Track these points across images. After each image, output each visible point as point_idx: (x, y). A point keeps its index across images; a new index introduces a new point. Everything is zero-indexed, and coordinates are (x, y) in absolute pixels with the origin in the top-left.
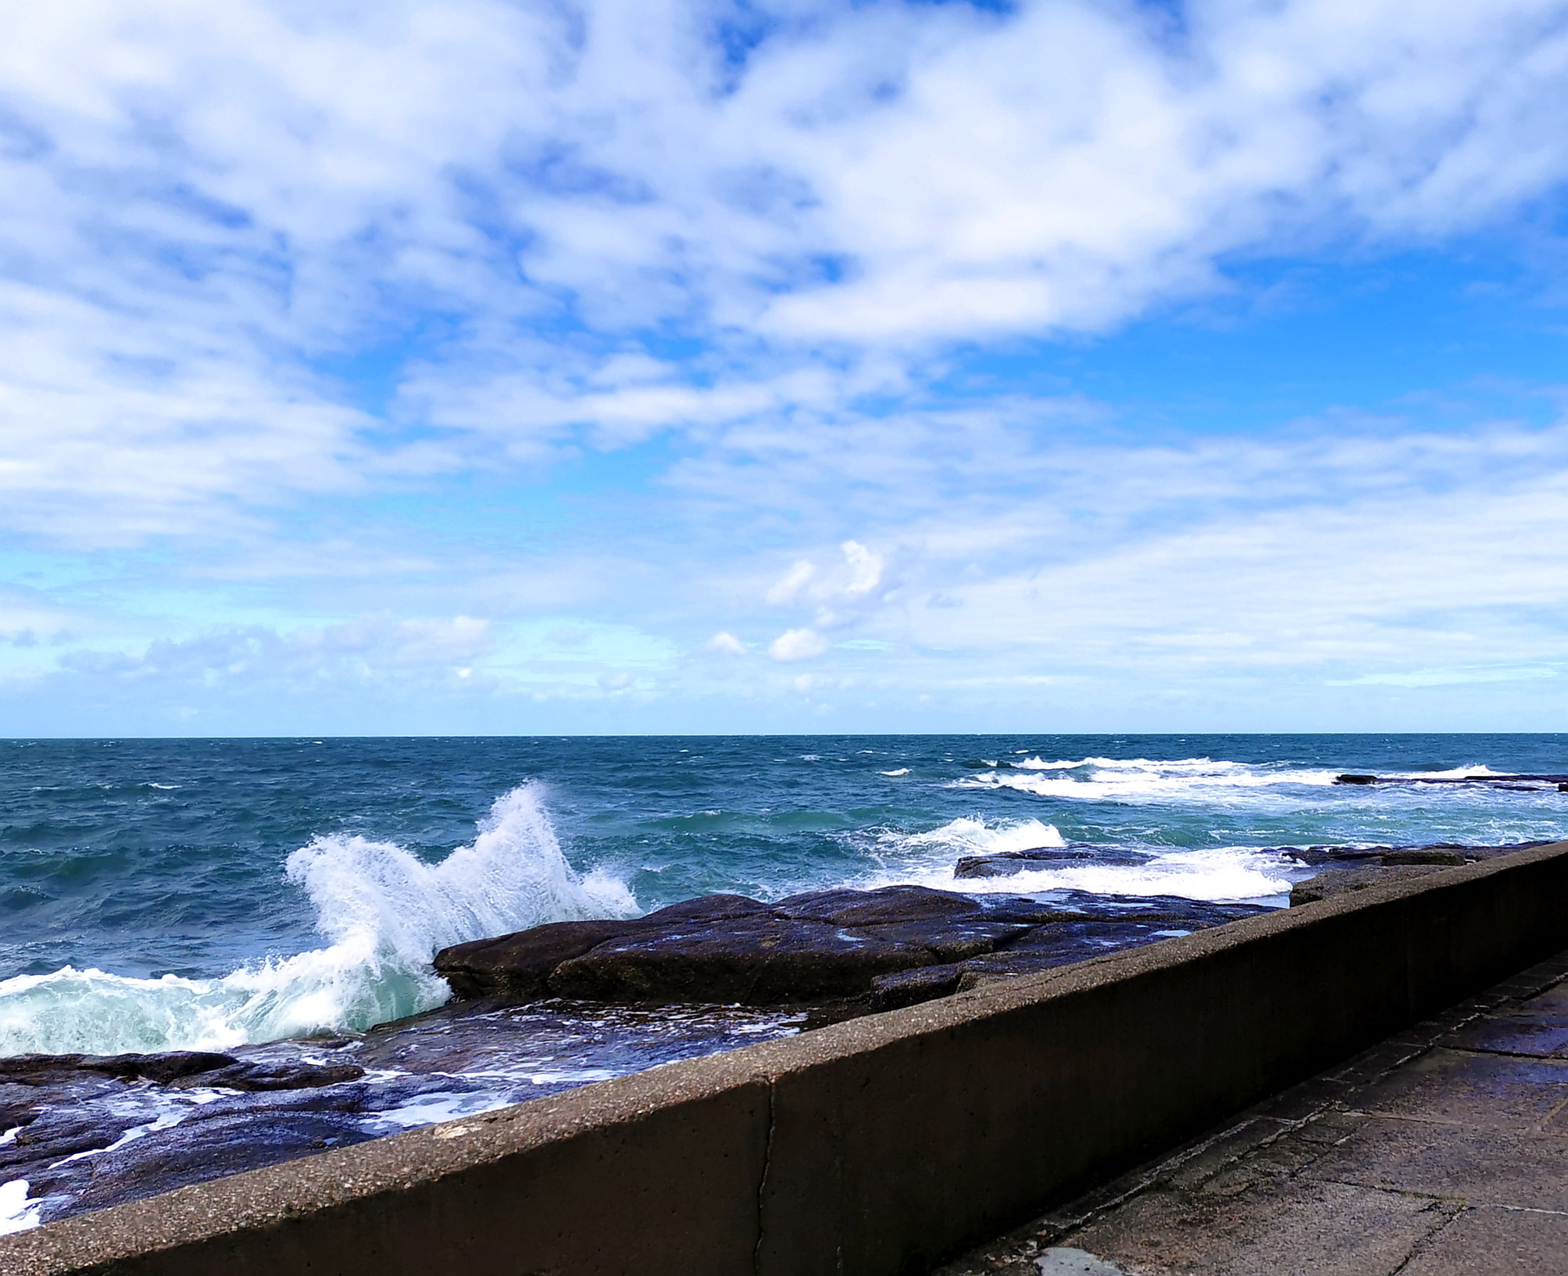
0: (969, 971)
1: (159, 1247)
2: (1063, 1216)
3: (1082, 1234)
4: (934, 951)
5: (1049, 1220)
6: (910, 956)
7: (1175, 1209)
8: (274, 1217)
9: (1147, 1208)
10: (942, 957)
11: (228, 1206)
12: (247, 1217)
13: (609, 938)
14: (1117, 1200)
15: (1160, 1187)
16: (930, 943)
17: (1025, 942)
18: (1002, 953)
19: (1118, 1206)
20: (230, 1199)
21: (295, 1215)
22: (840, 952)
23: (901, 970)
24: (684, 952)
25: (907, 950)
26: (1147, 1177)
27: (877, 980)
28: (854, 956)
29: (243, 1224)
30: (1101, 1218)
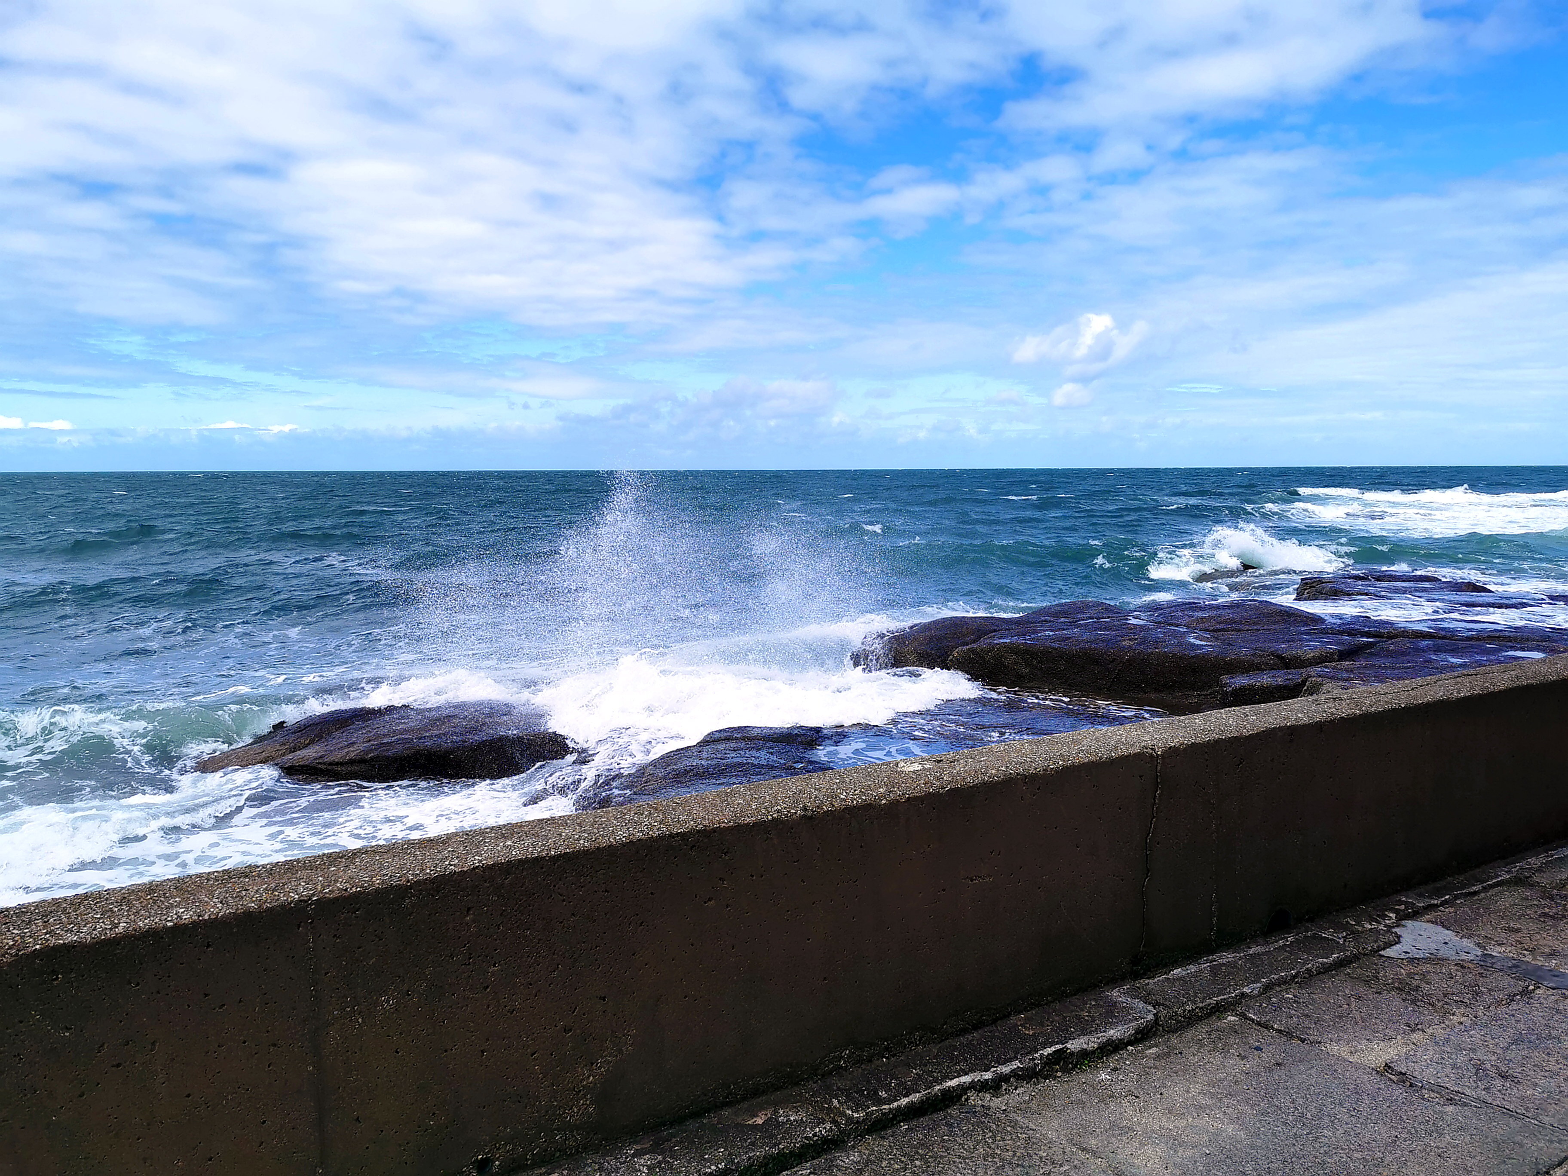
0: (1314, 676)
1: (723, 825)
2: (1421, 895)
3: (1440, 913)
4: (1280, 657)
5: (1407, 897)
6: (1257, 660)
7: (1535, 902)
8: (796, 813)
9: (1506, 899)
10: (1286, 663)
11: (764, 802)
12: (778, 811)
13: (995, 631)
14: (1475, 888)
15: (1519, 881)
16: (1277, 651)
17: (1371, 654)
18: (1346, 663)
19: (1475, 893)
20: (766, 798)
21: (809, 814)
22: (1192, 654)
23: (1248, 672)
24: (1056, 645)
25: (1254, 655)
26: (1506, 872)
27: (1225, 679)
28: (1204, 657)
29: (775, 815)
30: (1458, 902)
